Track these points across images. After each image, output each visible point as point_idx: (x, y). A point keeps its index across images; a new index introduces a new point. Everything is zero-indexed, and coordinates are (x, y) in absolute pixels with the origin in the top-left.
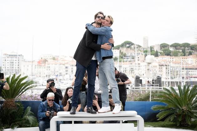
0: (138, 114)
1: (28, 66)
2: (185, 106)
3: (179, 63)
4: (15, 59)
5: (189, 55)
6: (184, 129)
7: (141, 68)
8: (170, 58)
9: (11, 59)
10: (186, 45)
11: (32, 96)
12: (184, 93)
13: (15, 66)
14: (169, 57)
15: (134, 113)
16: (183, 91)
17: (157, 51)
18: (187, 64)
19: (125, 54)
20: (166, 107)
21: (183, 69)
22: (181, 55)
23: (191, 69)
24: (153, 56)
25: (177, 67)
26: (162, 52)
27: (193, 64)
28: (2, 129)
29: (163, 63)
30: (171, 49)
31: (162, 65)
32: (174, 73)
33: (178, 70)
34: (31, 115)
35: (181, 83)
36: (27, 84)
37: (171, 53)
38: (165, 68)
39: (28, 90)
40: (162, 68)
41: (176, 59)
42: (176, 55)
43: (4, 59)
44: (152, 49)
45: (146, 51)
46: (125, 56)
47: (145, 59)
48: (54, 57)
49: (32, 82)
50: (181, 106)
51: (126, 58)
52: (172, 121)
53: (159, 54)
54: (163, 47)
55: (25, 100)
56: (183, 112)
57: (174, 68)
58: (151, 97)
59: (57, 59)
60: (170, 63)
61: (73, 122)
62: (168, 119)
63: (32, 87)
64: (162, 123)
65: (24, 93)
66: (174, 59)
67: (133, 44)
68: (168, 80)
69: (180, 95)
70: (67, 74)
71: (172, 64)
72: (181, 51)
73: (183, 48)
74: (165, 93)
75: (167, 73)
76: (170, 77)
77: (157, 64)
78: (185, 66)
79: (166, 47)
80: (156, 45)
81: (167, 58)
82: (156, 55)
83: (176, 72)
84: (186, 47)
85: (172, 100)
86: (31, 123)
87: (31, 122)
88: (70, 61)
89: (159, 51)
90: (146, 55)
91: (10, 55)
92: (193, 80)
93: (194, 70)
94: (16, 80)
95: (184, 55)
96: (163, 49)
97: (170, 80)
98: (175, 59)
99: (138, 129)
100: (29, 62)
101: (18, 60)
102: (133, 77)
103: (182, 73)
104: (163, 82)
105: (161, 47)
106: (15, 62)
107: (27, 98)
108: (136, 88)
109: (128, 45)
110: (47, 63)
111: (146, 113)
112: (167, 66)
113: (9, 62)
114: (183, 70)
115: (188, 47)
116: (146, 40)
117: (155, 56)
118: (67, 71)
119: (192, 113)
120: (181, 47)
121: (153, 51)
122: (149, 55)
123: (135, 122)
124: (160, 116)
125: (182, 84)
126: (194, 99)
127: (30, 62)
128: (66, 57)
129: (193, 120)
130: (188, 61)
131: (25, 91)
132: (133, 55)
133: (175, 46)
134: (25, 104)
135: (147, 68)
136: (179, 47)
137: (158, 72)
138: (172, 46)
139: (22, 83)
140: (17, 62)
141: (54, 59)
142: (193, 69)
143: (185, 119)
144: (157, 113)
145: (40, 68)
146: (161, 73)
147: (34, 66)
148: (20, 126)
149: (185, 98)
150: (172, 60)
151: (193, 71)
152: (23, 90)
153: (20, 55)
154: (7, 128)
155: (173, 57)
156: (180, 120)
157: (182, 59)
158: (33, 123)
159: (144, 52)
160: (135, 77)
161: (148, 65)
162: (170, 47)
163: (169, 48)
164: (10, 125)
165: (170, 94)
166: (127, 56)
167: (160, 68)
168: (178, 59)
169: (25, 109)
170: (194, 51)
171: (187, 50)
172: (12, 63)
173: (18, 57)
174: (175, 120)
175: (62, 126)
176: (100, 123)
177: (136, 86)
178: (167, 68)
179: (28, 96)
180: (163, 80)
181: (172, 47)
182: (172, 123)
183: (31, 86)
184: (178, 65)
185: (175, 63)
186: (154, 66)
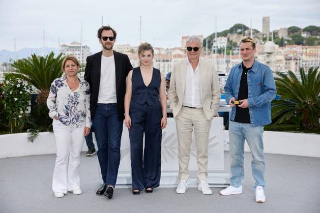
3: (315, 56)
8: (303, 49)
14: (301, 46)
17: (282, 38)
19: (236, 43)
22: (319, 44)
24: (277, 46)
25: (312, 61)
26: (291, 39)
28: (37, 132)
29: (291, 55)
30: (304, 35)
31: (290, 59)
37: (303, 40)
38: (295, 63)
40: (289, 63)
41: (312, 49)
42: (310, 43)
44: (276, 36)
46: (234, 47)
51: (237, 49)
53: (286, 42)
54: (291, 32)
57: (307, 63)
60: (302, 55)
66: (308, 50)
71: (304, 57)
72: (318, 37)
77: (283, 58)
79: (296, 32)
80: (281, 29)
81: (298, 48)
82: (281, 43)
89: (286, 38)
96: (292, 35)
98: (310, 49)
105: (289, 32)
112: (297, 60)
116: (266, 22)
117: (280, 46)
120: (319, 31)
121: (278, 38)
122: (271, 41)
136: (315, 32)
137: (284, 68)
138: (306, 30)
150: (305, 50)
154: (43, 131)
155: (307, 46)
159: (264, 40)
161: (268, 56)
162: (302, 32)
163: (300, 33)
167: (286, 63)
168: (314, 49)
178: (297, 63)
181: (306, 32)
184: (314, 59)
185: (310, 55)
186: (278, 61)
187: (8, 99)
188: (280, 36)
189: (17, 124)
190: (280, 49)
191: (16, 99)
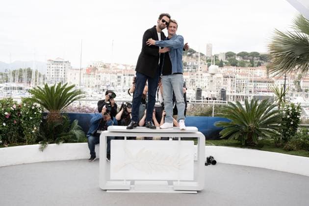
0: (199, 131)
1: (75, 74)
2: (252, 123)
3: (246, 75)
4: (61, 66)
5: (257, 66)
6: (249, 148)
7: (203, 79)
9: (56, 66)
10: (255, 54)
11: (79, 108)
12: (251, 107)
13: (61, 74)
14: (235, 67)
15: (194, 129)
16: (250, 106)
17: (221, 60)
18: (255, 76)
19: (186, 63)
20: (230, 123)
21: (251, 81)
22: (249, 66)
23: (259, 82)
24: (217, 67)
25: (244, 79)
26: (228, 61)
27: (262, 77)
28: (46, 144)
29: (228, 74)
30: (238, 59)
31: (228, 77)
32: (240, 86)
33: (244, 83)
34: (78, 129)
35: (247, 97)
36: (75, 94)
37: (237, 63)
38: (230, 80)
39: (75, 101)
40: (226, 80)
41: (243, 70)
42: (242, 65)
43: (49, 66)
44: (217, 58)
45: (210, 61)
46: (185, 66)
47: (208, 70)
48: (105, 65)
49: (80, 92)
50: (247, 123)
51: (186, 67)
52: (237, 140)
53: (224, 64)
54: (228, 56)
55: (72, 112)
56: (250, 129)
57: (240, 81)
58: (213, 112)
59: (108, 68)
60: (236, 74)
61: (125, 138)
62: (232, 137)
63: (79, 98)
64: (226, 141)
65: (71, 104)
66: (241, 71)
67: (194, 52)
68: (233, 94)
69: (247, 110)
70: (119, 84)
71: (238, 76)
72: (249, 61)
73: (251, 58)
74: (229, 107)
75: (232, 85)
76: (235, 91)
77: (221, 76)
78: (253, 78)
79: (232, 56)
80: (221, 54)
81: (233, 69)
82: (221, 65)
83: (242, 84)
84: (255, 57)
85: (237, 116)
87: (78, 137)
88: (124, 70)
89: (225, 61)
90: (209, 65)
91: (55, 62)
92: (261, 94)
94: (62, 89)
95: (253, 66)
96: (228, 58)
97: (235, 94)
98: (242, 70)
99: (199, 147)
100: (76, 70)
101: (65, 68)
102: (194, 89)
103: (249, 86)
104: (228, 96)
105: (226, 56)
106: (61, 69)
107: (73, 110)
108: (197, 102)
109: (189, 53)
110: (96, 71)
111: (208, 130)
112: (232, 77)
113: (54, 69)
114: (251, 83)
115: (257, 57)
116: (209, 48)
117: (219, 67)
118: (119, 81)
119: (260, 131)
120: (249, 56)
121: (218, 60)
122: (213, 64)
123: (195, 139)
124: (223, 134)
125: (249, 98)
126: (262, 115)
127: (78, 70)
128: (118, 65)
129: (260, 138)
130: (256, 72)
131: (72, 102)
132: (195, 64)
133: (243, 55)
134: (72, 117)
135: (210, 80)
136: (246, 57)
137: (222, 84)
138: (239, 55)
139: (68, 93)
140: (63, 69)
141: (105, 67)
142: (262, 82)
143: (251, 138)
144: (221, 130)
145: (89, 77)
146: (226, 86)
147: (82, 75)
148: (66, 141)
149: (252, 113)
150: (238, 70)
151: (262, 85)
152: (70, 101)
153: (66, 62)
154: (51, 143)
155: (240, 68)
156: (246, 138)
157: (249, 70)
158: (80, 138)
159: (207, 61)
160: (196, 89)
161: (211, 76)
162: (236, 57)
164: (55, 139)
165: (236, 109)
166: (188, 66)
167: (224, 80)
168: (245, 70)
169: (72, 122)
170: (263, 62)
171: (256, 60)
172: (58, 70)
173: (64, 64)
174: (240, 139)
175: (113, 142)
176: (157, 139)
177: (197, 99)
178: (232, 80)
179: (75, 108)
180: (227, 93)
181: (239, 57)
182: (237, 142)
183: (78, 96)
184: (245, 77)
185: (242, 74)
186: (218, 78)
187: (25, 118)
188: (220, 58)
189: (31, 137)
190: (220, 69)
191: (31, 118)
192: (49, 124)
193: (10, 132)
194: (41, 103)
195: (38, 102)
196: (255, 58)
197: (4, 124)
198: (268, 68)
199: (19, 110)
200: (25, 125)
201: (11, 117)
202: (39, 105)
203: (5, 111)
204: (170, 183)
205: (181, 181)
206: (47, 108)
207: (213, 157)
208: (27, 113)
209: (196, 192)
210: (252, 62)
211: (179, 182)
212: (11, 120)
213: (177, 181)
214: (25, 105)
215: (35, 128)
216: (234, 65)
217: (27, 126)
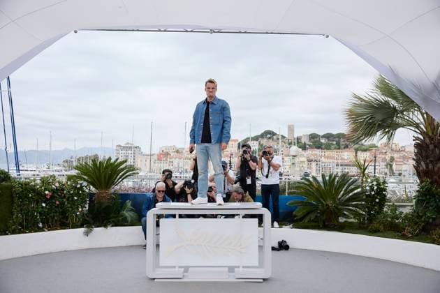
1: (146, 161)
3: (332, 158)
4: (130, 152)
5: (344, 148)
6: (328, 230)
8: (322, 152)
11: (134, 188)
13: (130, 161)
14: (320, 150)
17: (305, 143)
18: (342, 159)
20: (305, 201)
21: (338, 165)
22: (335, 148)
23: (347, 165)
24: (300, 150)
25: (330, 163)
26: (312, 144)
27: (349, 160)
29: (312, 157)
30: (323, 141)
31: (312, 161)
32: (326, 171)
33: (331, 167)
34: (131, 210)
37: (322, 145)
38: (315, 164)
40: (311, 164)
42: (328, 147)
43: (117, 152)
44: (299, 141)
47: (289, 151)
48: (178, 150)
50: (324, 200)
53: (308, 146)
54: (312, 137)
56: (328, 208)
57: (326, 165)
59: (182, 153)
60: (321, 158)
62: (307, 218)
66: (326, 154)
67: (275, 134)
69: (325, 187)
71: (323, 159)
72: (335, 143)
73: (337, 139)
75: (317, 170)
77: (304, 159)
78: (340, 161)
79: (316, 138)
80: (305, 135)
81: (318, 152)
82: (304, 147)
83: (328, 169)
86: (129, 221)
87: (129, 219)
89: (308, 143)
93: (351, 167)
95: (339, 149)
96: (312, 140)
98: (328, 153)
100: (147, 155)
101: (134, 153)
103: (336, 170)
105: (310, 138)
109: (269, 136)
110: (168, 157)
112: (317, 161)
113: (122, 155)
114: (337, 167)
115: (343, 138)
116: (291, 129)
117: (302, 150)
119: (340, 210)
120: (335, 138)
121: (301, 143)
122: (294, 146)
127: (149, 155)
130: (343, 155)
133: (328, 136)
134: (125, 197)
135: (291, 162)
136: (331, 139)
137: (306, 168)
138: (324, 136)
140: (133, 156)
141: (178, 152)
142: (350, 165)
143: (330, 218)
145: (161, 163)
146: (310, 170)
148: (116, 225)
154: (98, 227)
155: (325, 150)
156: (323, 218)
157: (336, 153)
158: (132, 221)
159: (289, 144)
161: (293, 158)
162: (321, 138)
163: (319, 139)
164: (103, 222)
167: (308, 164)
168: (331, 153)
169: (124, 202)
170: (351, 144)
171: (343, 142)
174: (317, 220)
178: (317, 164)
181: (324, 138)
184: (331, 161)
185: (328, 157)
186: (301, 162)
187: (69, 198)
188: (303, 141)
189: (76, 220)
190: (303, 153)
192: (96, 205)
193: (52, 215)
194: (87, 181)
195: (85, 180)
196: (342, 140)
197: (44, 205)
198: (357, 150)
199: (63, 190)
200: (69, 205)
201: (52, 197)
202: (85, 184)
203: (46, 189)
204: (231, 269)
205: (243, 267)
206: (94, 186)
207: (285, 242)
208: (72, 192)
209: (262, 281)
210: (338, 144)
211: (241, 269)
212: (54, 201)
213: (239, 267)
214: (69, 183)
215: (80, 210)
216: (319, 147)
217: (71, 207)
